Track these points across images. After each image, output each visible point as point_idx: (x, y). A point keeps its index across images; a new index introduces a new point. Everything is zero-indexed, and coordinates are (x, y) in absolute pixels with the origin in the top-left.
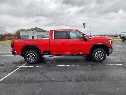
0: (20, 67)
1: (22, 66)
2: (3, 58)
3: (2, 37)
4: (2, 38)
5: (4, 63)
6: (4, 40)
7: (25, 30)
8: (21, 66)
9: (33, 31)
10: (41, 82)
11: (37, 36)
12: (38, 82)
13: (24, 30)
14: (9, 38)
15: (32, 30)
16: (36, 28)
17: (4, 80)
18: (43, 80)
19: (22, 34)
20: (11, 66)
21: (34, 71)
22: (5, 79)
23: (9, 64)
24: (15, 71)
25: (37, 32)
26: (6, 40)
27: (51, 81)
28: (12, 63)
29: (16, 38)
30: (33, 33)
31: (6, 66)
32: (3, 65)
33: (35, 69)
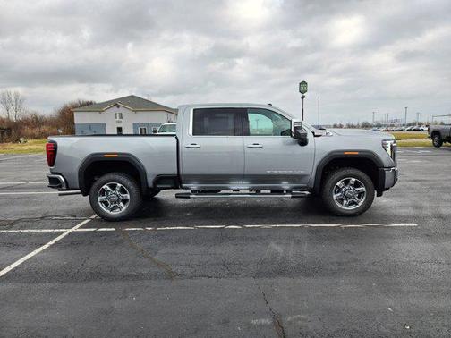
0: (69, 231)
1: (76, 229)
2: (12, 201)
3: (9, 129)
4: (9, 134)
5: (13, 219)
6: (17, 141)
7: (91, 103)
8: (73, 229)
9: (118, 107)
10: (137, 277)
11: (134, 124)
12: (127, 277)
13: (89, 104)
14: (35, 131)
15: (116, 103)
16: (132, 97)
17: (13, 270)
18: (145, 271)
19: (80, 119)
20: (37, 229)
21: (116, 243)
22: (17, 268)
23: (31, 220)
24: (51, 243)
25: (136, 111)
26: (22, 140)
27: (171, 276)
28: (42, 218)
29: (60, 131)
30: (121, 114)
31: (22, 228)
32: (12, 224)
33: (120, 238)
